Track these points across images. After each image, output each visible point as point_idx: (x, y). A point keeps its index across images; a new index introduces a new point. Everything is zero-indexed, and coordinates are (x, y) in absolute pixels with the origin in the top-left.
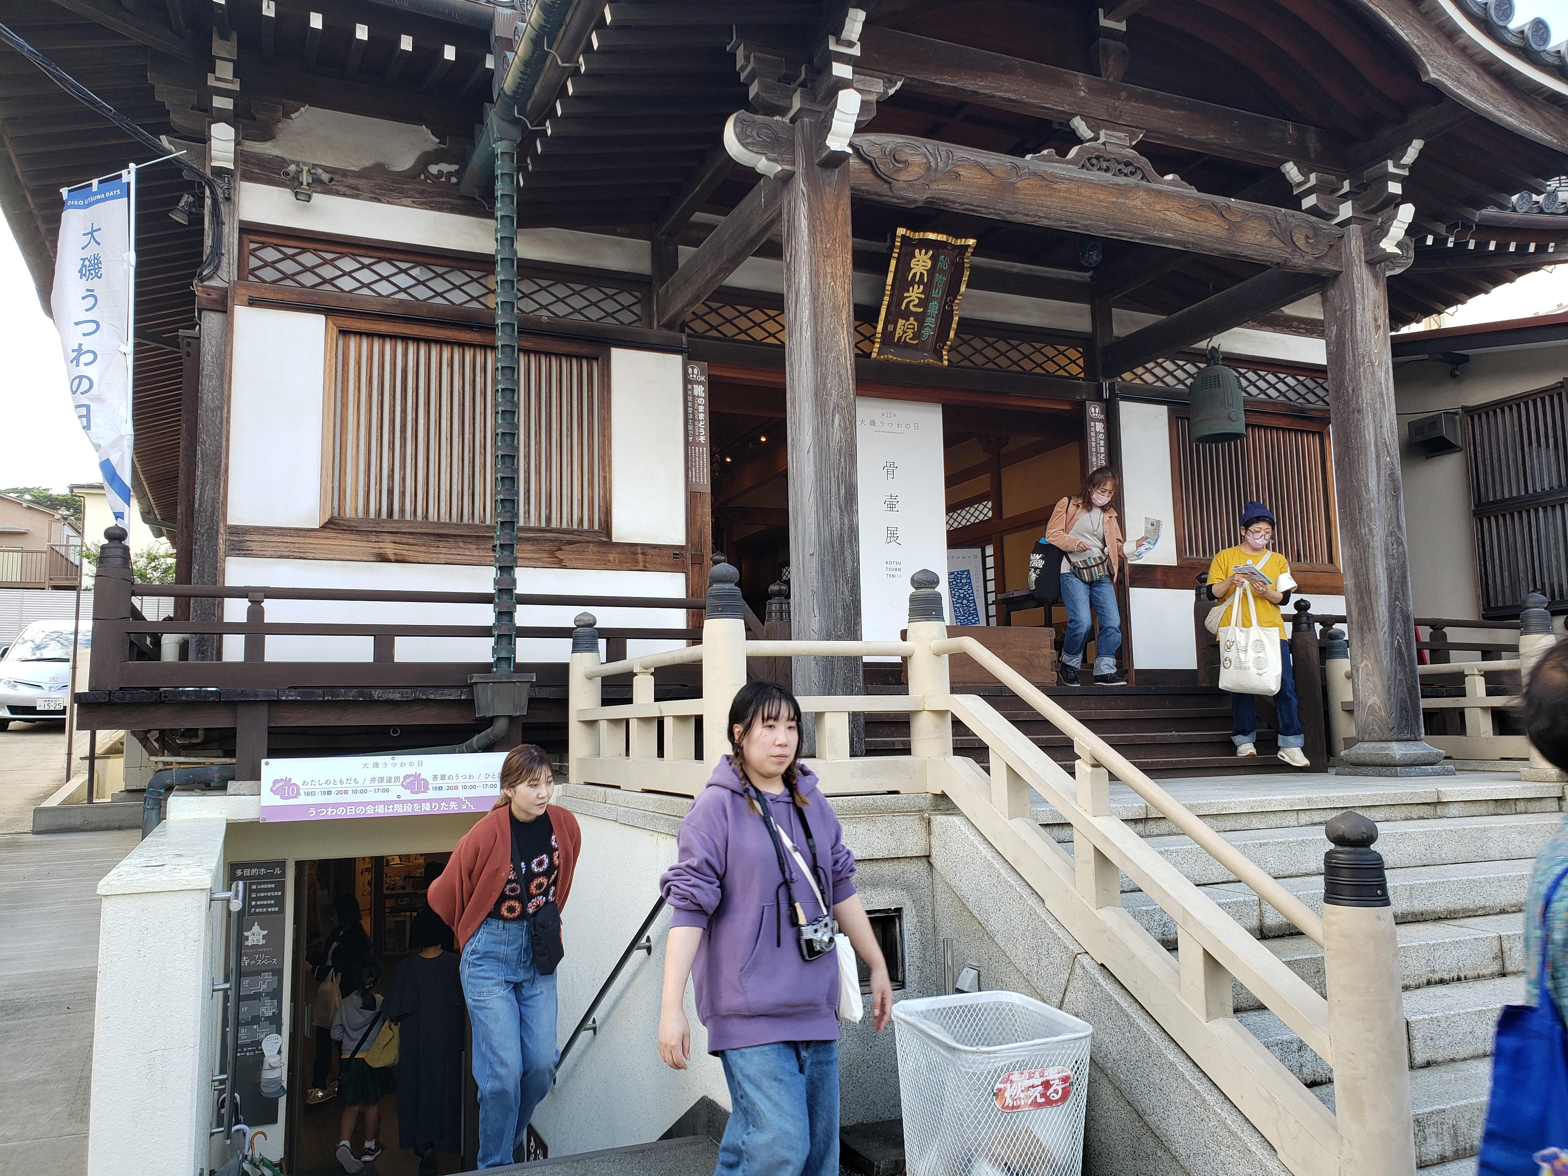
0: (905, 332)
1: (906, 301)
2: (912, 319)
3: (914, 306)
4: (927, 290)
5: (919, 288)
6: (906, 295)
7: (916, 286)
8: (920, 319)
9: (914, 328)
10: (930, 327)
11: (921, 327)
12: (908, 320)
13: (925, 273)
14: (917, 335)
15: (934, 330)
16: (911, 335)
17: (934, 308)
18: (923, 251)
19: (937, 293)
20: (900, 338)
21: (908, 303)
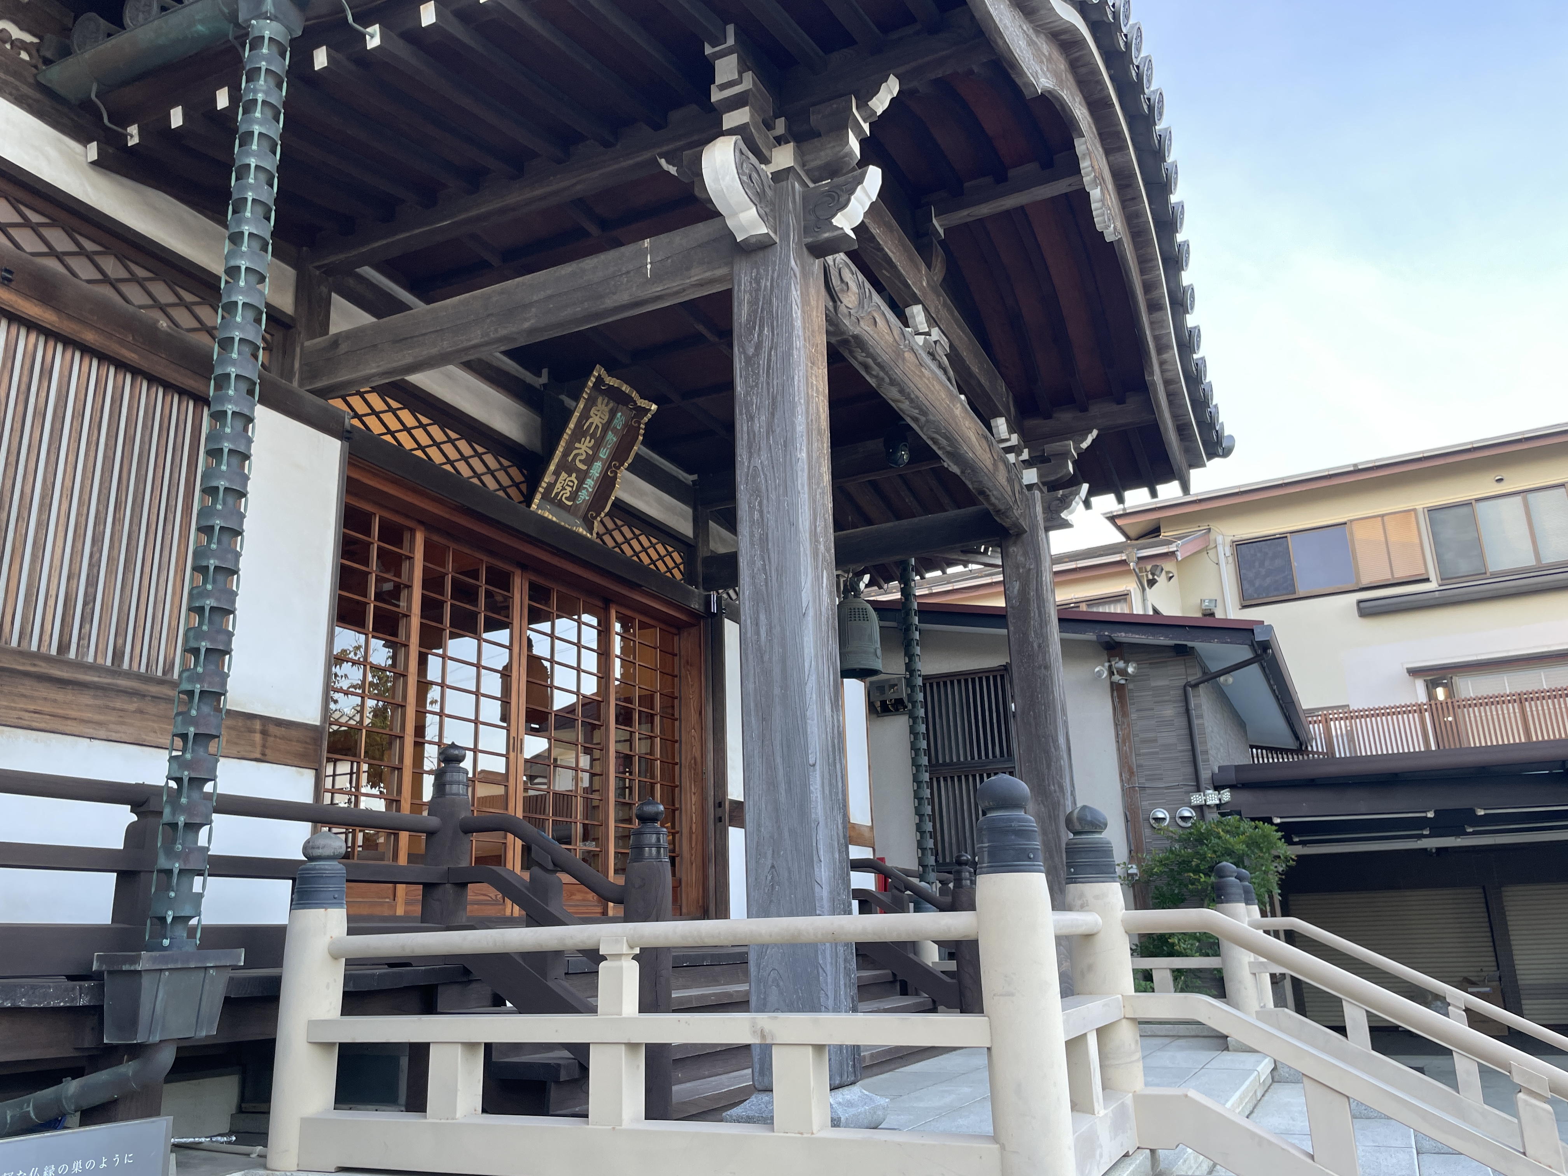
0: (564, 488)
1: (575, 452)
2: (574, 475)
3: (580, 461)
4: (596, 448)
5: (590, 442)
6: (577, 445)
7: (588, 438)
8: (582, 477)
9: (572, 487)
10: (587, 490)
11: (579, 488)
12: (570, 476)
13: (600, 426)
14: (573, 496)
15: (590, 494)
16: (568, 495)
17: (597, 469)
18: (606, 401)
19: (604, 454)
20: (557, 494)
21: (577, 455)
